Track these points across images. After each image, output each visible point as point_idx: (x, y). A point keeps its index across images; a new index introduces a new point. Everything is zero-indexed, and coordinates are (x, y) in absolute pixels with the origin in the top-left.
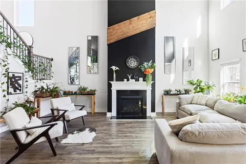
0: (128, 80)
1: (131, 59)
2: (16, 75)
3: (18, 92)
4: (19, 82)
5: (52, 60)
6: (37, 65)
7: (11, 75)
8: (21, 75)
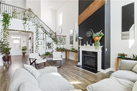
0: (86, 45)
1: (89, 32)
2: (49, 43)
3: (50, 48)
4: (50, 45)
5: (66, 36)
6: (58, 39)
7: (47, 43)
8: (51, 43)
